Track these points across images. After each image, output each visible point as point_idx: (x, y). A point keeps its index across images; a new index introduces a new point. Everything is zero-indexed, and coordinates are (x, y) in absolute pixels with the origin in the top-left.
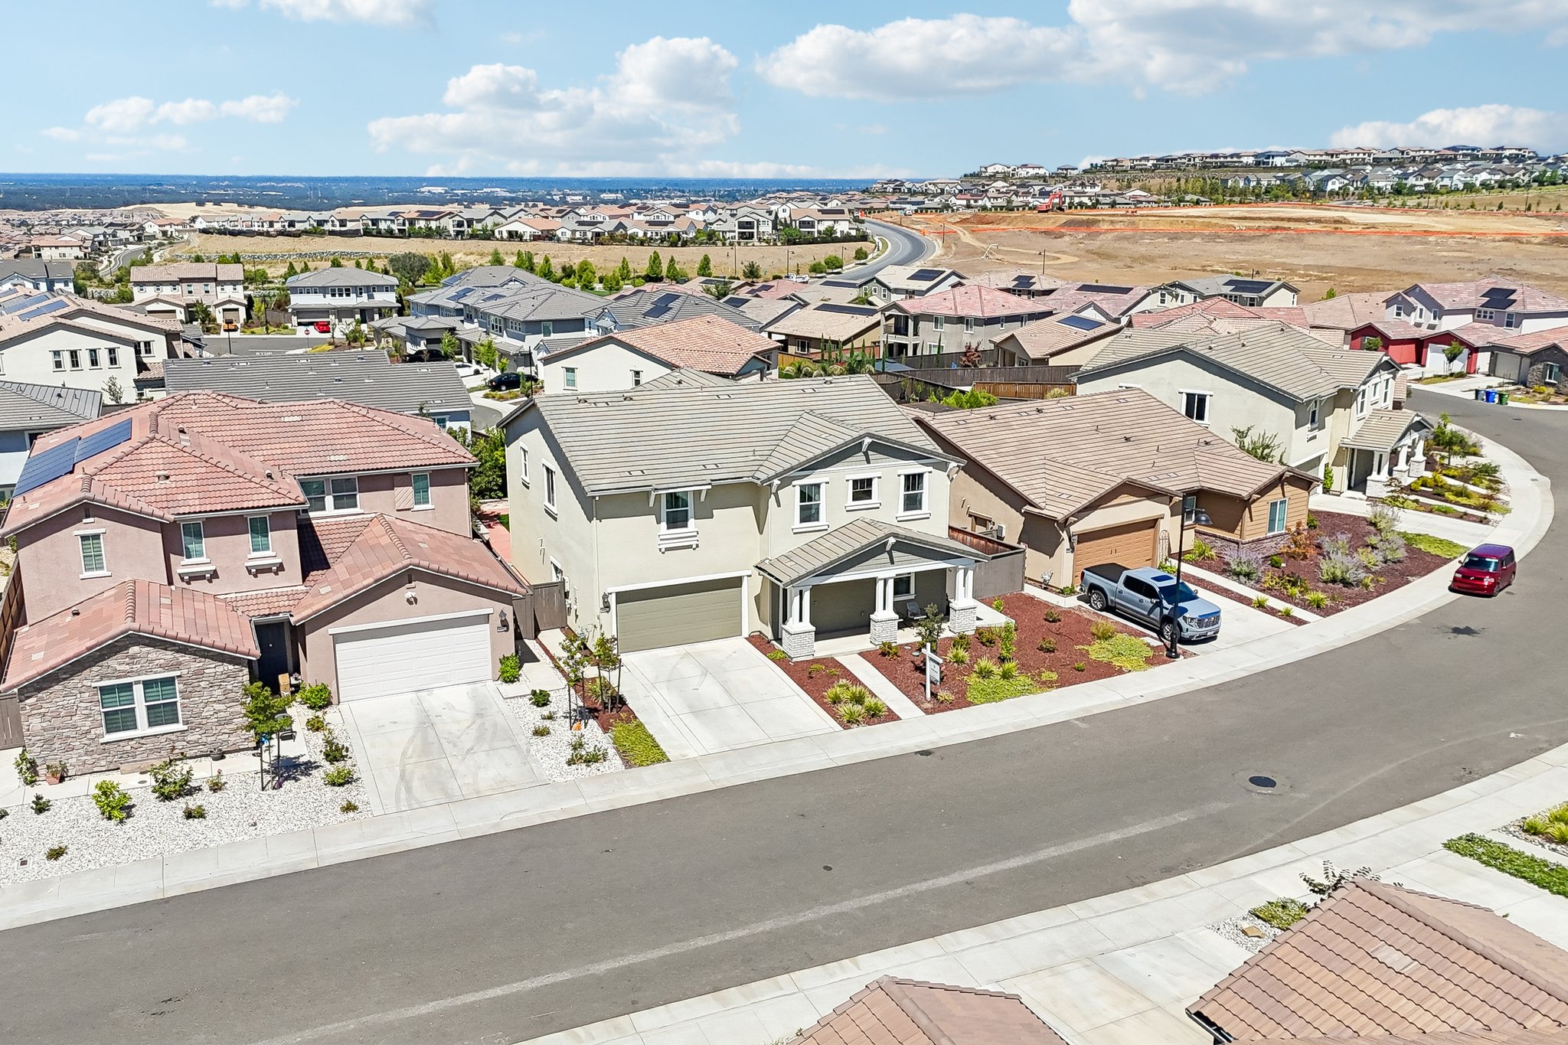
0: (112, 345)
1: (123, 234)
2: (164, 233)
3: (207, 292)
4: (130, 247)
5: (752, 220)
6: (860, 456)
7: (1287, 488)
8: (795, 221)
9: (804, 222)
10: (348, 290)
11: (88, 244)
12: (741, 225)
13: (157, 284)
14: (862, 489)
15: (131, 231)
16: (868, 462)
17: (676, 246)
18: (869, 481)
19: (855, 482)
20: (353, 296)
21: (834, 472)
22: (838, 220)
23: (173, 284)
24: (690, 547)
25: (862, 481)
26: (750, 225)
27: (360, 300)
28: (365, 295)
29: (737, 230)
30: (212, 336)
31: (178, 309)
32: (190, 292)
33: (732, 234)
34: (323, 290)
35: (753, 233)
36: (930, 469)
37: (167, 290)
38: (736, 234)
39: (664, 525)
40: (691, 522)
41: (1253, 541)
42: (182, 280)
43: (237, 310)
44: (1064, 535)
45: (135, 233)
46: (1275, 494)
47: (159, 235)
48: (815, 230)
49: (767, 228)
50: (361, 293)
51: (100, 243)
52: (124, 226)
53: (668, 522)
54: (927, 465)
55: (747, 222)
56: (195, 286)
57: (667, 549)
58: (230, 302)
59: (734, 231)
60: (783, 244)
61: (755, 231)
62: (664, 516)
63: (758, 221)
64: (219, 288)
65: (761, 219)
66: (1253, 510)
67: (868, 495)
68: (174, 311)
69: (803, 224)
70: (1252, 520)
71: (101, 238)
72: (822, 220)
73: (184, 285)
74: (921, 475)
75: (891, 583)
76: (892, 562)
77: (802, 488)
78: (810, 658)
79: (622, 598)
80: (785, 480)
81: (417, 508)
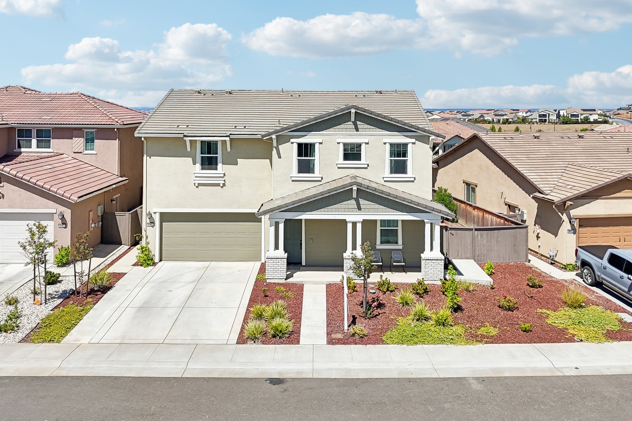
5: (546, 114)
6: (350, 125)
8: (569, 114)
9: (574, 115)
12: (540, 116)
14: (352, 152)
17: (505, 124)
18: (359, 146)
19: (345, 145)
21: (326, 135)
22: (592, 114)
24: (218, 185)
25: (352, 145)
29: (538, 118)
33: (536, 120)
35: (546, 119)
36: (414, 141)
38: (538, 120)
39: (198, 166)
40: (220, 166)
44: (564, 217)
48: (579, 118)
49: (553, 117)
53: (202, 164)
54: (410, 137)
55: (543, 115)
57: (200, 185)
63: (549, 114)
65: (551, 113)
67: (357, 157)
72: (583, 114)
74: (405, 145)
75: (359, 226)
76: (359, 208)
77: (300, 145)
78: (283, 281)
79: (166, 217)
80: (282, 139)
81: (86, 152)
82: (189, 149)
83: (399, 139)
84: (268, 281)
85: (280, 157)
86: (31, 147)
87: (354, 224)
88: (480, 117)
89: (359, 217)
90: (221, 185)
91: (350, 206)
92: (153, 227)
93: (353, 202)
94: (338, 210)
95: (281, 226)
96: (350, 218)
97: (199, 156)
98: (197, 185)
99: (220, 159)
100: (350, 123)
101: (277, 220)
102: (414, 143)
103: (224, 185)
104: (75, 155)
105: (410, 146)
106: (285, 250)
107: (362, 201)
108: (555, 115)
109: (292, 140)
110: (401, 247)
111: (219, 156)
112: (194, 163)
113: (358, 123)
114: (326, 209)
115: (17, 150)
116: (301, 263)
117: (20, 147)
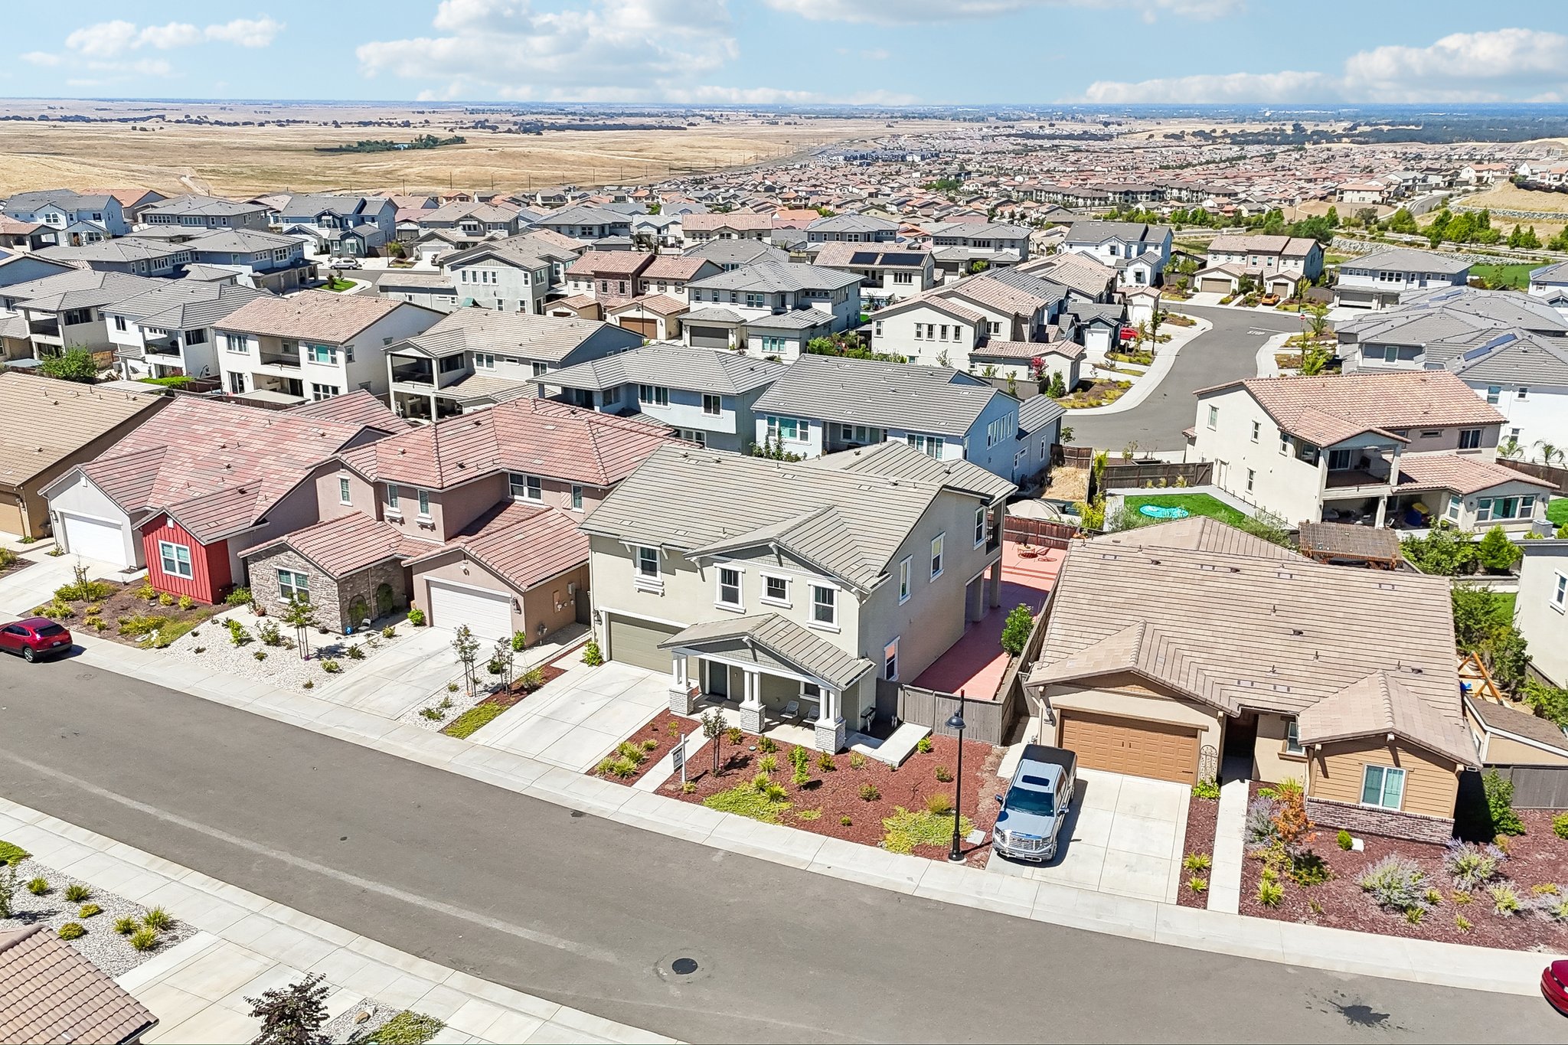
1: (1433, 179)
2: (1480, 179)
3: (1270, 264)
4: (1436, 193)
6: (773, 558)
7: (1403, 756)
10: (1399, 275)
11: (1392, 189)
13: (1229, 253)
14: (776, 588)
15: (1444, 176)
16: (781, 565)
18: (783, 582)
19: (770, 580)
20: (1403, 281)
21: (749, 565)
23: (1243, 254)
24: (657, 593)
25: (777, 580)
27: (1409, 286)
28: (1416, 282)
30: (1248, 309)
31: (1233, 279)
32: (1254, 264)
34: (1373, 273)
37: (1236, 259)
39: (639, 570)
40: (659, 573)
41: (1327, 803)
42: (1250, 252)
43: (1286, 285)
44: (1041, 704)
45: (1448, 178)
46: (1381, 757)
47: (1474, 181)
50: (1413, 279)
51: (1407, 188)
52: (1438, 171)
53: (643, 568)
56: (1261, 259)
57: (640, 590)
58: (1281, 276)
62: (639, 563)
64: (1281, 262)
68: (1230, 281)
71: (1410, 183)
73: (1251, 256)
74: (831, 591)
75: (756, 677)
76: (756, 660)
77: (724, 571)
78: (685, 716)
80: (705, 560)
81: (574, 509)
82: (630, 552)
83: (824, 582)
84: (672, 713)
85: (704, 580)
86: (523, 495)
87: (751, 674)
89: (755, 668)
90: (660, 593)
91: (746, 656)
92: (601, 625)
94: (735, 656)
95: (684, 662)
96: (747, 667)
97: (639, 559)
98: (637, 589)
99: (658, 566)
100: (774, 556)
102: (839, 590)
103: (663, 594)
105: (835, 593)
107: (758, 652)
109: (715, 564)
111: (658, 562)
112: (635, 566)
113: (781, 557)
114: (724, 653)
115: (510, 497)
116: (726, 696)
117: (513, 494)
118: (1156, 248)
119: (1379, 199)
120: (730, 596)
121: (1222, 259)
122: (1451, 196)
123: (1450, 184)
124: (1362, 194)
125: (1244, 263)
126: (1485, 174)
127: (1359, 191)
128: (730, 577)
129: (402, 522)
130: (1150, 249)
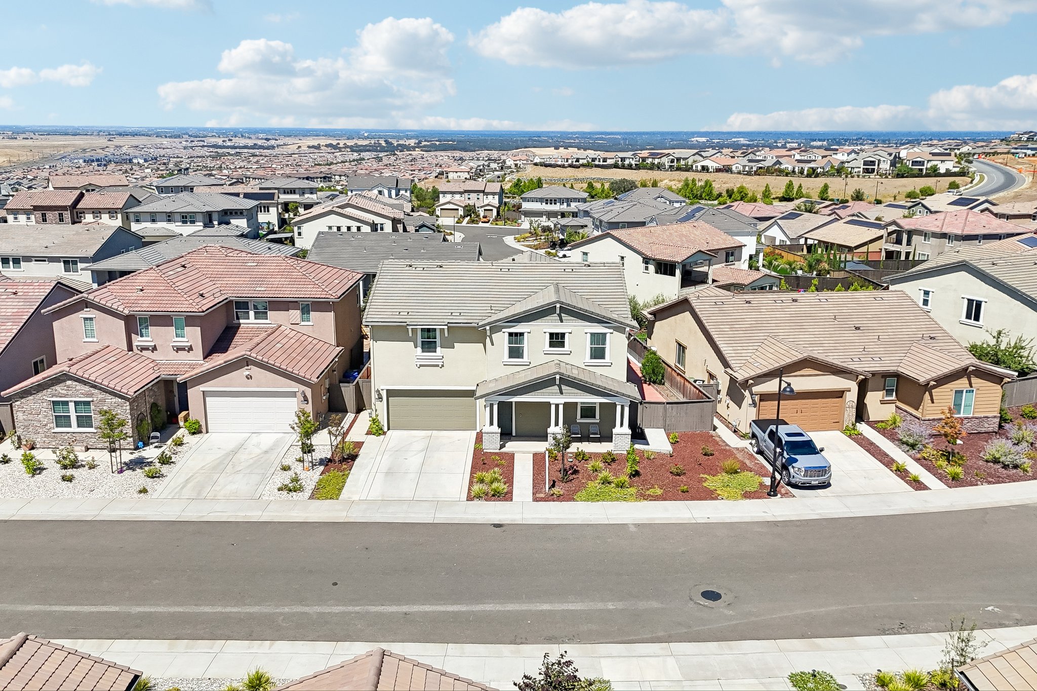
0: (359, 224)
1: (494, 165)
2: (516, 165)
3: (478, 199)
4: (496, 173)
5: (874, 160)
6: (555, 317)
7: (974, 380)
8: (909, 160)
9: (916, 162)
10: (555, 200)
11: (473, 171)
12: (865, 163)
13: (453, 193)
14: (557, 340)
15: (498, 164)
16: (562, 321)
17: (811, 177)
18: (563, 335)
19: (551, 335)
20: (558, 204)
21: (534, 326)
22: (944, 161)
23: (461, 193)
24: (438, 366)
25: (557, 334)
26: (873, 163)
27: (562, 207)
28: (565, 204)
29: (862, 167)
30: (474, 225)
31: (460, 208)
32: (469, 199)
33: (859, 169)
34: (541, 200)
35: (874, 169)
36: (611, 331)
37: (457, 197)
38: (861, 170)
39: (419, 349)
40: (439, 349)
41: (934, 420)
42: (466, 191)
43: (492, 210)
44: (747, 393)
45: (500, 165)
46: (962, 384)
47: (513, 166)
48: (924, 168)
49: (885, 166)
50: (563, 203)
51: (480, 170)
52: (495, 160)
53: (422, 348)
54: (609, 328)
55: (871, 161)
56: (473, 195)
57: (421, 366)
58: (488, 205)
59: (860, 168)
60: (893, 177)
61: (876, 167)
62: (419, 343)
63: (879, 161)
64: (485, 197)
65: (882, 159)
66: (934, 394)
67: (562, 345)
68: (457, 209)
69: (914, 163)
70: (933, 402)
71: (481, 167)
72: (931, 161)
73: (466, 194)
74: (604, 334)
75: (561, 408)
76: (562, 393)
77: (511, 334)
78: (497, 451)
79: (391, 393)
80: (496, 328)
81: (303, 323)
82: (410, 335)
83: (599, 329)
84: (485, 451)
85: (493, 344)
86: (249, 319)
87: (557, 406)
88: (775, 164)
89: (561, 400)
90: (440, 366)
91: (553, 391)
92: (381, 401)
93: (556, 387)
94: (543, 394)
95: (495, 407)
96: (553, 400)
97: (419, 340)
98: (418, 366)
99: (438, 343)
100: (556, 315)
101: (492, 402)
102: (611, 333)
103: (443, 366)
104: (293, 327)
105: (608, 335)
106: (499, 426)
107: (563, 387)
108: (889, 162)
109: (503, 330)
110: (598, 421)
111: (438, 340)
112: (416, 347)
113: (563, 315)
114: (533, 393)
115: (236, 321)
116: (511, 434)
117: (238, 318)
118: (406, 192)
119: (468, 177)
120: (516, 353)
121: (448, 197)
122: (505, 174)
123: (502, 168)
124: (459, 174)
125: (462, 199)
126: (518, 162)
127: (456, 172)
128: (516, 337)
129: (154, 349)
130: (402, 192)
